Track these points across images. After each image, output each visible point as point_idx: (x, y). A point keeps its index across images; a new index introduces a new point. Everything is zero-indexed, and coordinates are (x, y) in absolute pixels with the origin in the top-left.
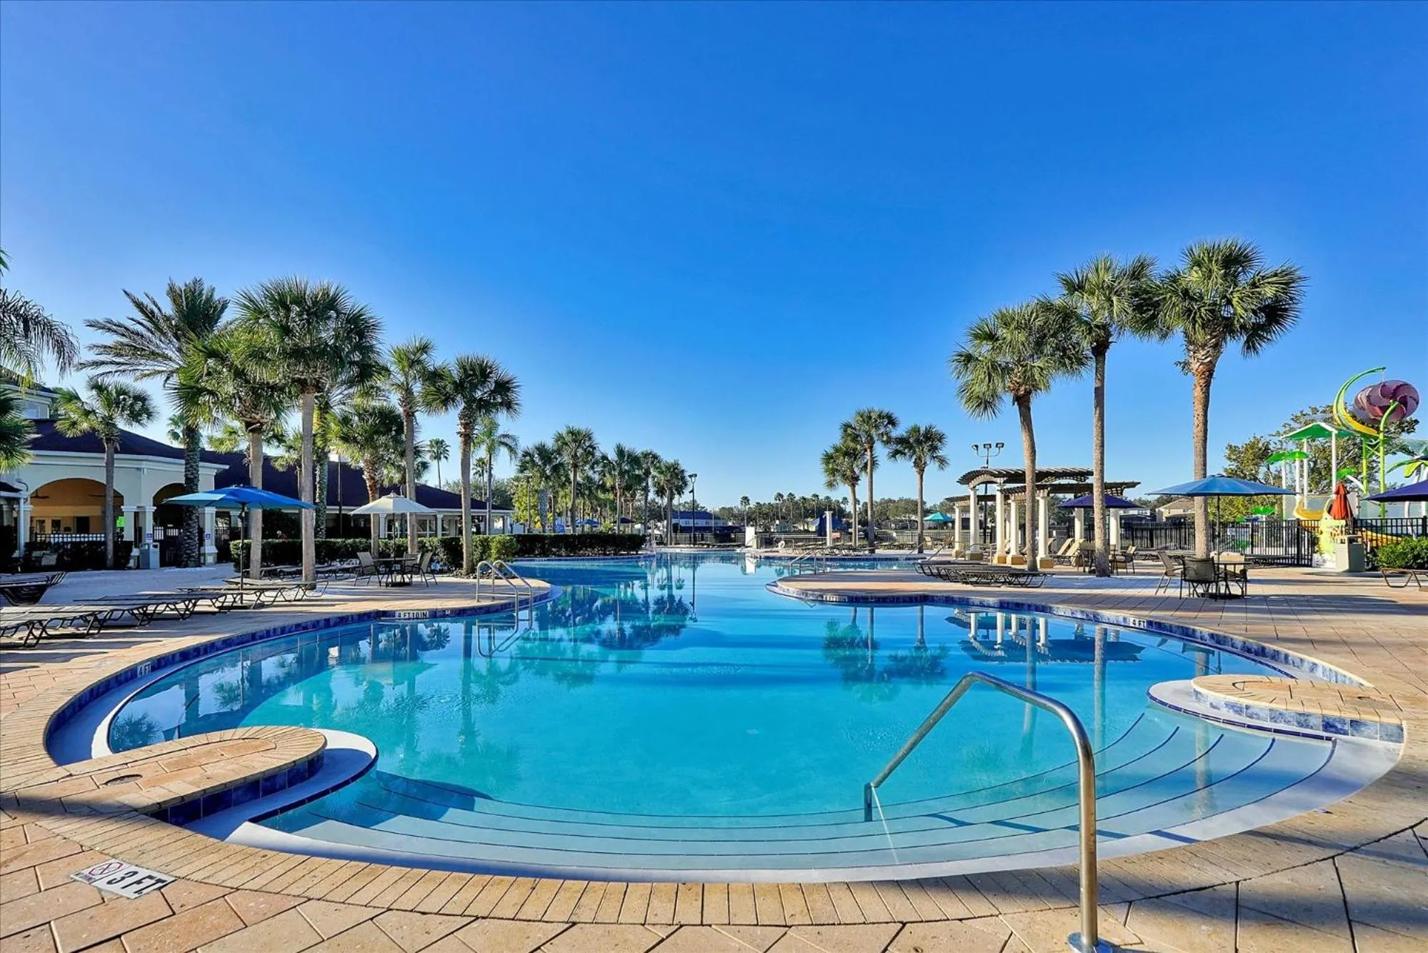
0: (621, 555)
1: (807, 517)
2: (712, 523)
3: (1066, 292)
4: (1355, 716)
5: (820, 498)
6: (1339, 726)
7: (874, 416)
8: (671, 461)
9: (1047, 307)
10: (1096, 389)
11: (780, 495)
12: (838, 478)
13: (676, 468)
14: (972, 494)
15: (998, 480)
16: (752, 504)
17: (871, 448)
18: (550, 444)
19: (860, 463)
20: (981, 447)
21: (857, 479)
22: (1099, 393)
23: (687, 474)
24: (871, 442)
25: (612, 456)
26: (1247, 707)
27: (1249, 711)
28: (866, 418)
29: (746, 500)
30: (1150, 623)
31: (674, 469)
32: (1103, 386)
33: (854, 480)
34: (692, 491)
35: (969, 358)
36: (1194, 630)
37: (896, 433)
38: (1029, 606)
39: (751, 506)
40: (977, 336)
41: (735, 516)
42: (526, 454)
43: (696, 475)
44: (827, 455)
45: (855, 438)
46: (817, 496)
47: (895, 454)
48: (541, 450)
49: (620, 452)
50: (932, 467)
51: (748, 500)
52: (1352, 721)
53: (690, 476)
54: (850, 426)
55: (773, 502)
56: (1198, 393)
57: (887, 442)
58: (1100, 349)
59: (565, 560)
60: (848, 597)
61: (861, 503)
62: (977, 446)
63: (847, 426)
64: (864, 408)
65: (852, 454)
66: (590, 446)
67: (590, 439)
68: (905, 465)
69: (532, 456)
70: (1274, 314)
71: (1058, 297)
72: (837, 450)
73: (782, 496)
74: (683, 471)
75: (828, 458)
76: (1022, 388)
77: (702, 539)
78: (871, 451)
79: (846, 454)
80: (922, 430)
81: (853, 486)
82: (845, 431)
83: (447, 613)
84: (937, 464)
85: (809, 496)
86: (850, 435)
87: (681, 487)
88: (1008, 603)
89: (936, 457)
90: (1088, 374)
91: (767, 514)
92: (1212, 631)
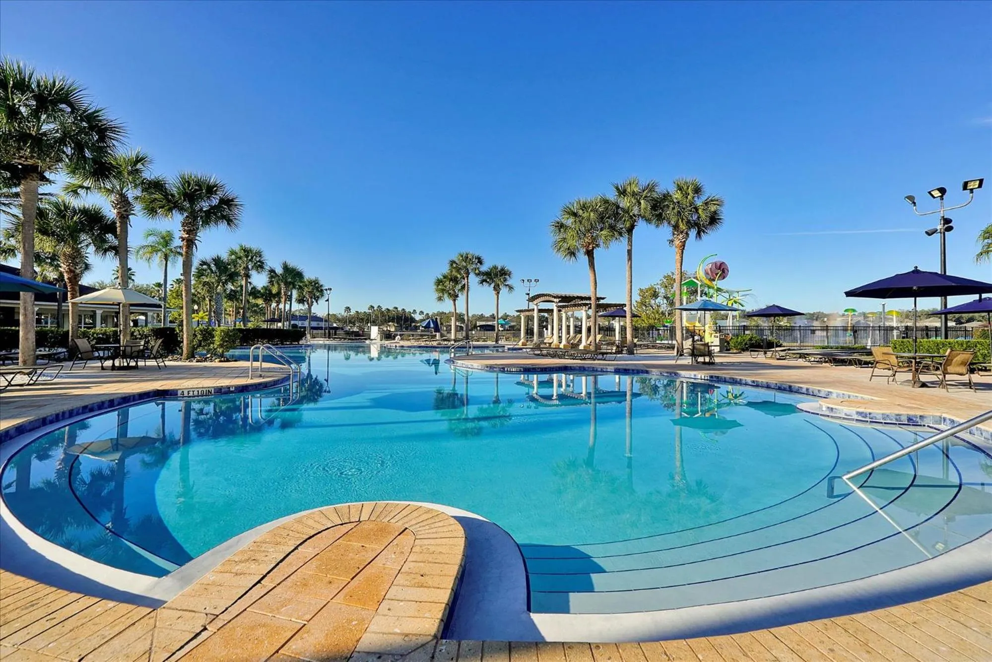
0: (287, 344)
1: (389, 322)
2: (323, 324)
3: (617, 194)
4: (922, 414)
5: (399, 309)
6: (914, 419)
7: (470, 257)
8: (313, 278)
9: (606, 202)
10: (628, 250)
11: (372, 307)
12: (446, 295)
13: (317, 283)
14: (535, 308)
15: (555, 300)
16: (353, 312)
17: (468, 277)
18: (225, 257)
19: (459, 287)
20: (526, 281)
21: (457, 296)
22: (630, 252)
23: (324, 288)
24: (468, 273)
25: (279, 271)
26: (870, 414)
27: (871, 416)
28: (466, 258)
29: (348, 309)
30: (711, 377)
31: (315, 284)
32: (631, 248)
33: (455, 297)
34: (328, 300)
35: (561, 226)
36: (740, 380)
37: (484, 268)
38: (633, 370)
39: (351, 313)
40: (568, 213)
41: (339, 320)
42: (204, 263)
43: (331, 289)
44: (438, 280)
45: (458, 270)
46: (397, 308)
47: (482, 282)
48: (217, 261)
49: (286, 268)
50: (504, 291)
51: (350, 310)
52: (920, 416)
53: (326, 290)
54: (454, 262)
55: (367, 311)
56: (678, 257)
57: (477, 275)
58: (630, 231)
59: (240, 349)
60: (523, 368)
61: (425, 314)
62: (523, 280)
63: (452, 262)
64: (464, 252)
65: (455, 280)
66: (259, 261)
67: (260, 256)
68: (489, 289)
69: (209, 266)
70: (714, 219)
71: (612, 196)
72: (445, 277)
73: (374, 308)
74: (321, 286)
75: (439, 282)
76: (591, 246)
77: (335, 335)
78: (468, 279)
79: (451, 280)
80: (499, 268)
81: (454, 301)
82: (452, 265)
83: (231, 389)
84: (508, 289)
85: (391, 308)
86: (454, 268)
87: (318, 297)
88: (619, 369)
89: (507, 285)
90: (624, 240)
91: (362, 319)
92: (753, 379)
